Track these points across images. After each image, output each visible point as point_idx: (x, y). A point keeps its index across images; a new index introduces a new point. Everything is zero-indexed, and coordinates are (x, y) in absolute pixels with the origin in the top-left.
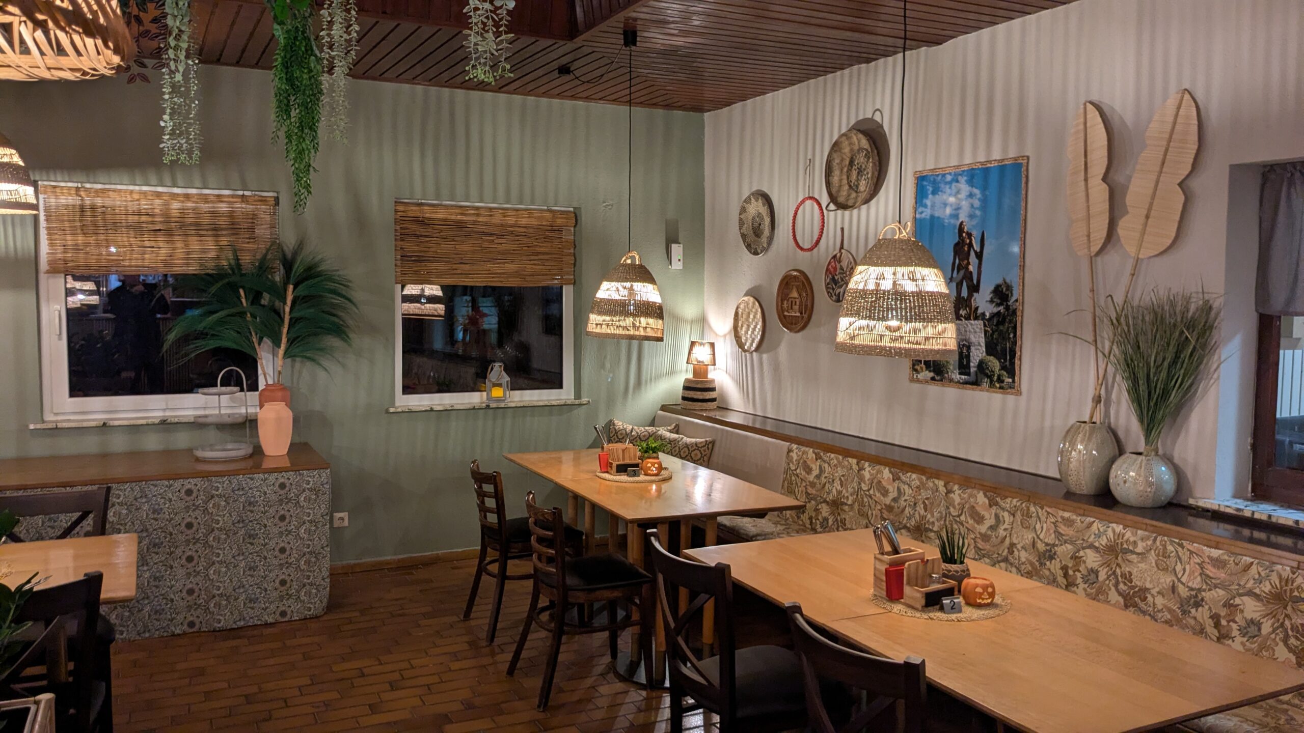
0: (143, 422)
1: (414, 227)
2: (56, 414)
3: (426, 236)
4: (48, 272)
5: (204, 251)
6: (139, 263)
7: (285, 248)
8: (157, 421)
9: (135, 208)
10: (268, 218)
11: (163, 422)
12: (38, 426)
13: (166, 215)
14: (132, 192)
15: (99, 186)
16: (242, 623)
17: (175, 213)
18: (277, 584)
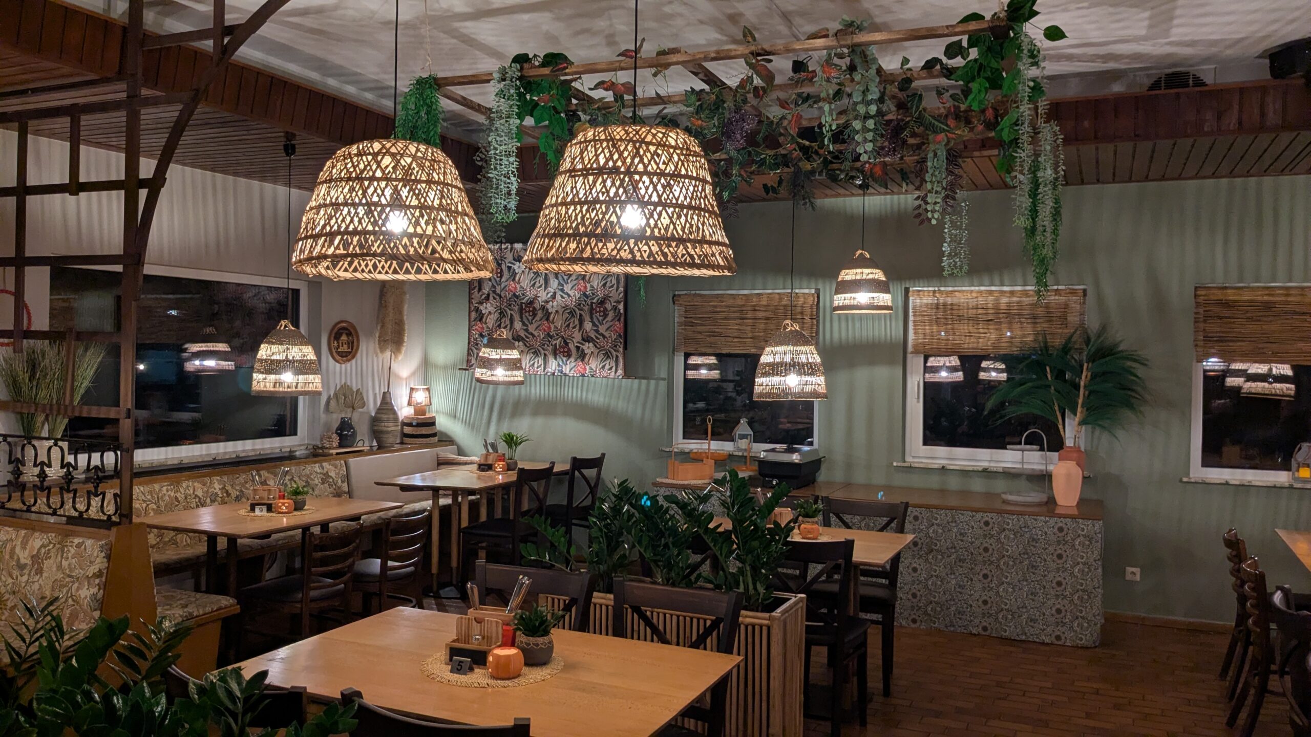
0: (970, 469)
1: (1217, 310)
2: (914, 457)
3: (1229, 318)
4: (912, 353)
5: (1024, 336)
6: (975, 345)
7: (1089, 332)
8: (980, 469)
9: (974, 304)
10: (1078, 307)
11: (985, 470)
12: (899, 464)
13: (997, 308)
14: (972, 291)
15: (951, 289)
16: (1024, 637)
17: (1003, 306)
18: (1054, 612)
